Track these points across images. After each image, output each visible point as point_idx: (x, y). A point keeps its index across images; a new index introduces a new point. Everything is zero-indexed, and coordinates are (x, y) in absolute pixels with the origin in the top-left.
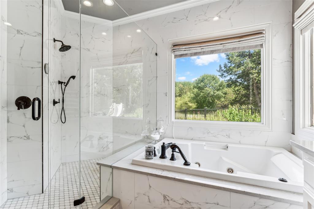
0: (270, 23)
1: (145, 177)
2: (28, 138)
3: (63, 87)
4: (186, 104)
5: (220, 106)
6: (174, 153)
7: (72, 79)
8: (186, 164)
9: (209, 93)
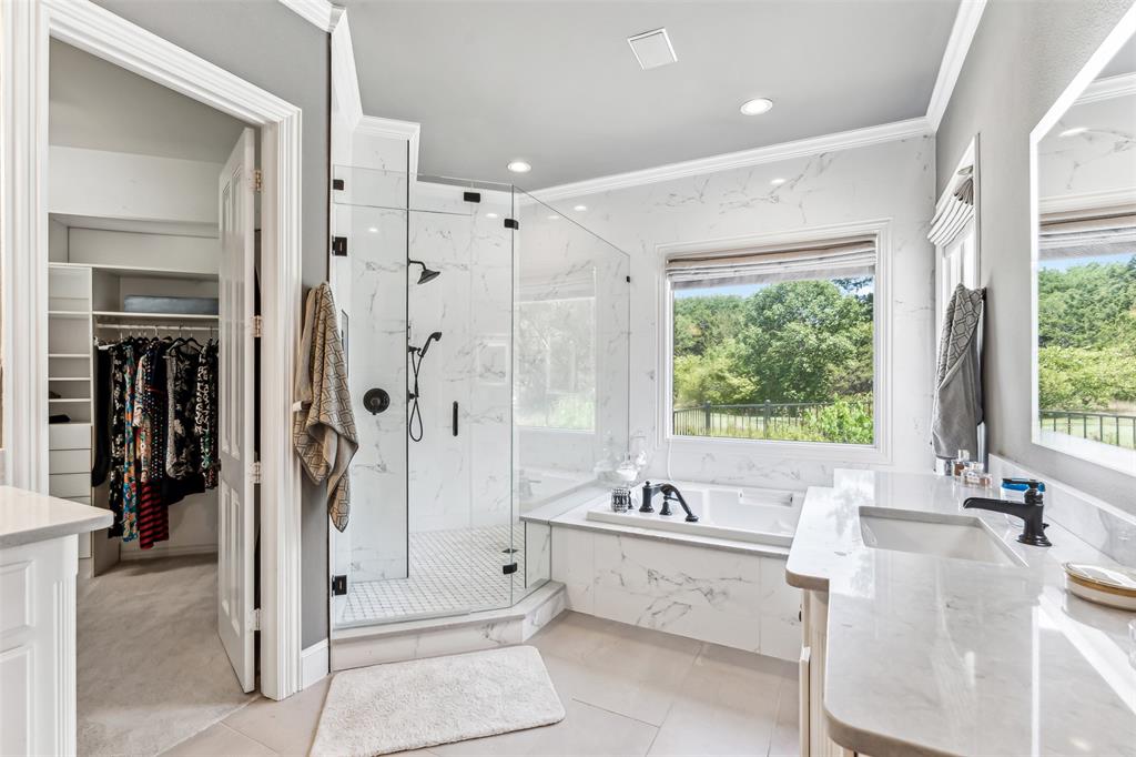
0: (888, 221)
1: (614, 540)
2: (384, 469)
3: (417, 358)
4: (720, 378)
5: (847, 386)
6: (668, 501)
7: (433, 340)
8: (691, 518)
9: (801, 343)
